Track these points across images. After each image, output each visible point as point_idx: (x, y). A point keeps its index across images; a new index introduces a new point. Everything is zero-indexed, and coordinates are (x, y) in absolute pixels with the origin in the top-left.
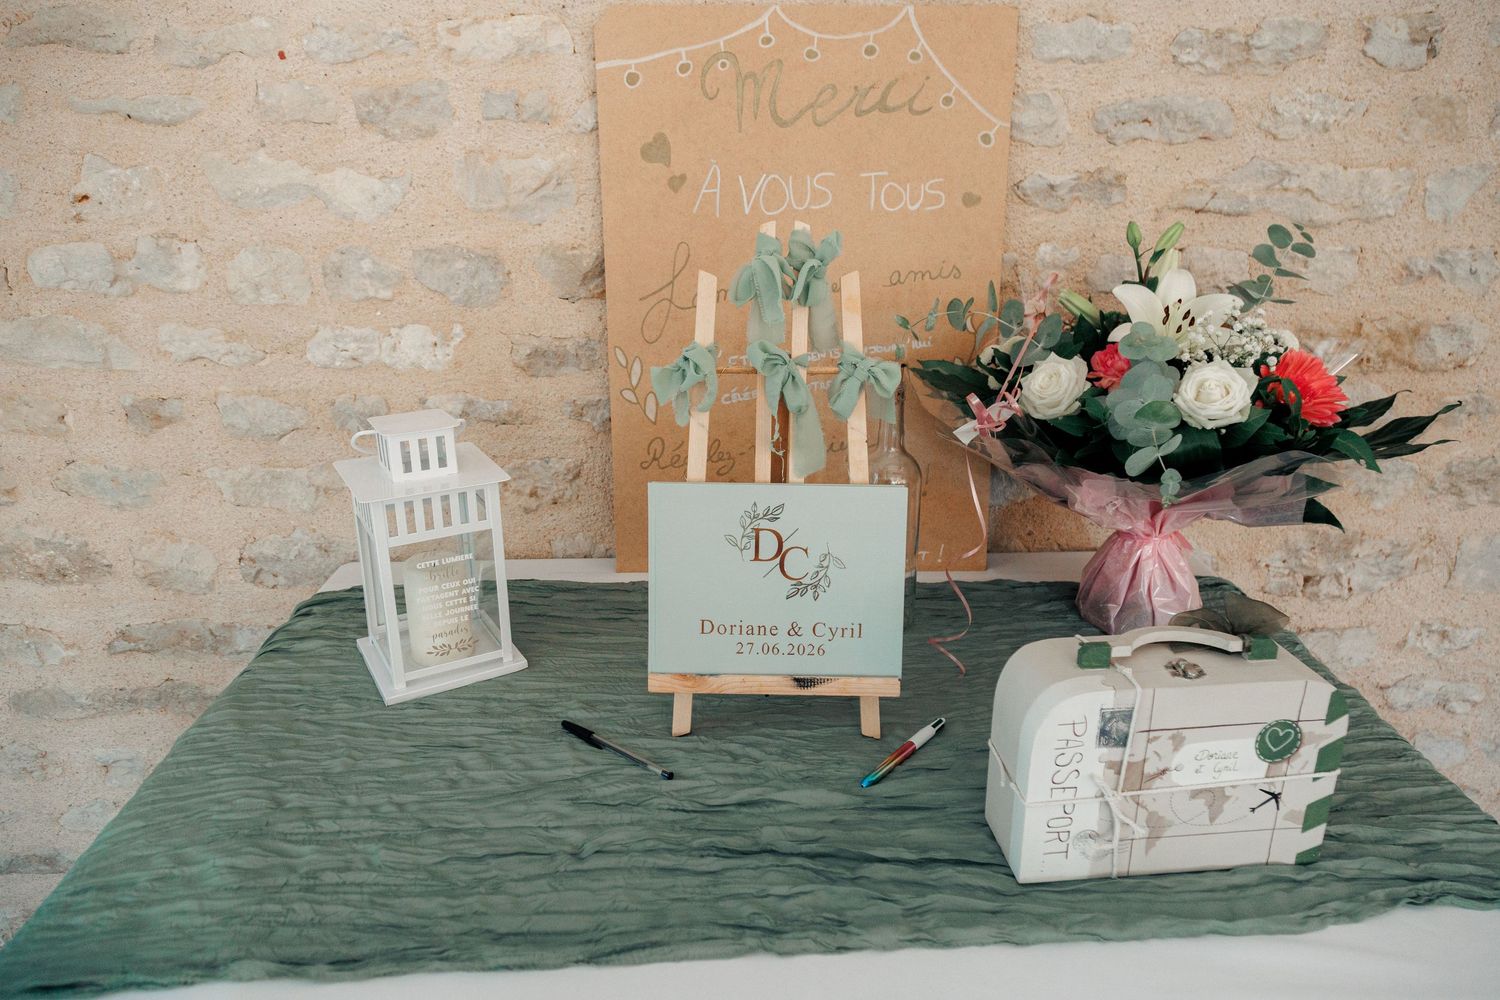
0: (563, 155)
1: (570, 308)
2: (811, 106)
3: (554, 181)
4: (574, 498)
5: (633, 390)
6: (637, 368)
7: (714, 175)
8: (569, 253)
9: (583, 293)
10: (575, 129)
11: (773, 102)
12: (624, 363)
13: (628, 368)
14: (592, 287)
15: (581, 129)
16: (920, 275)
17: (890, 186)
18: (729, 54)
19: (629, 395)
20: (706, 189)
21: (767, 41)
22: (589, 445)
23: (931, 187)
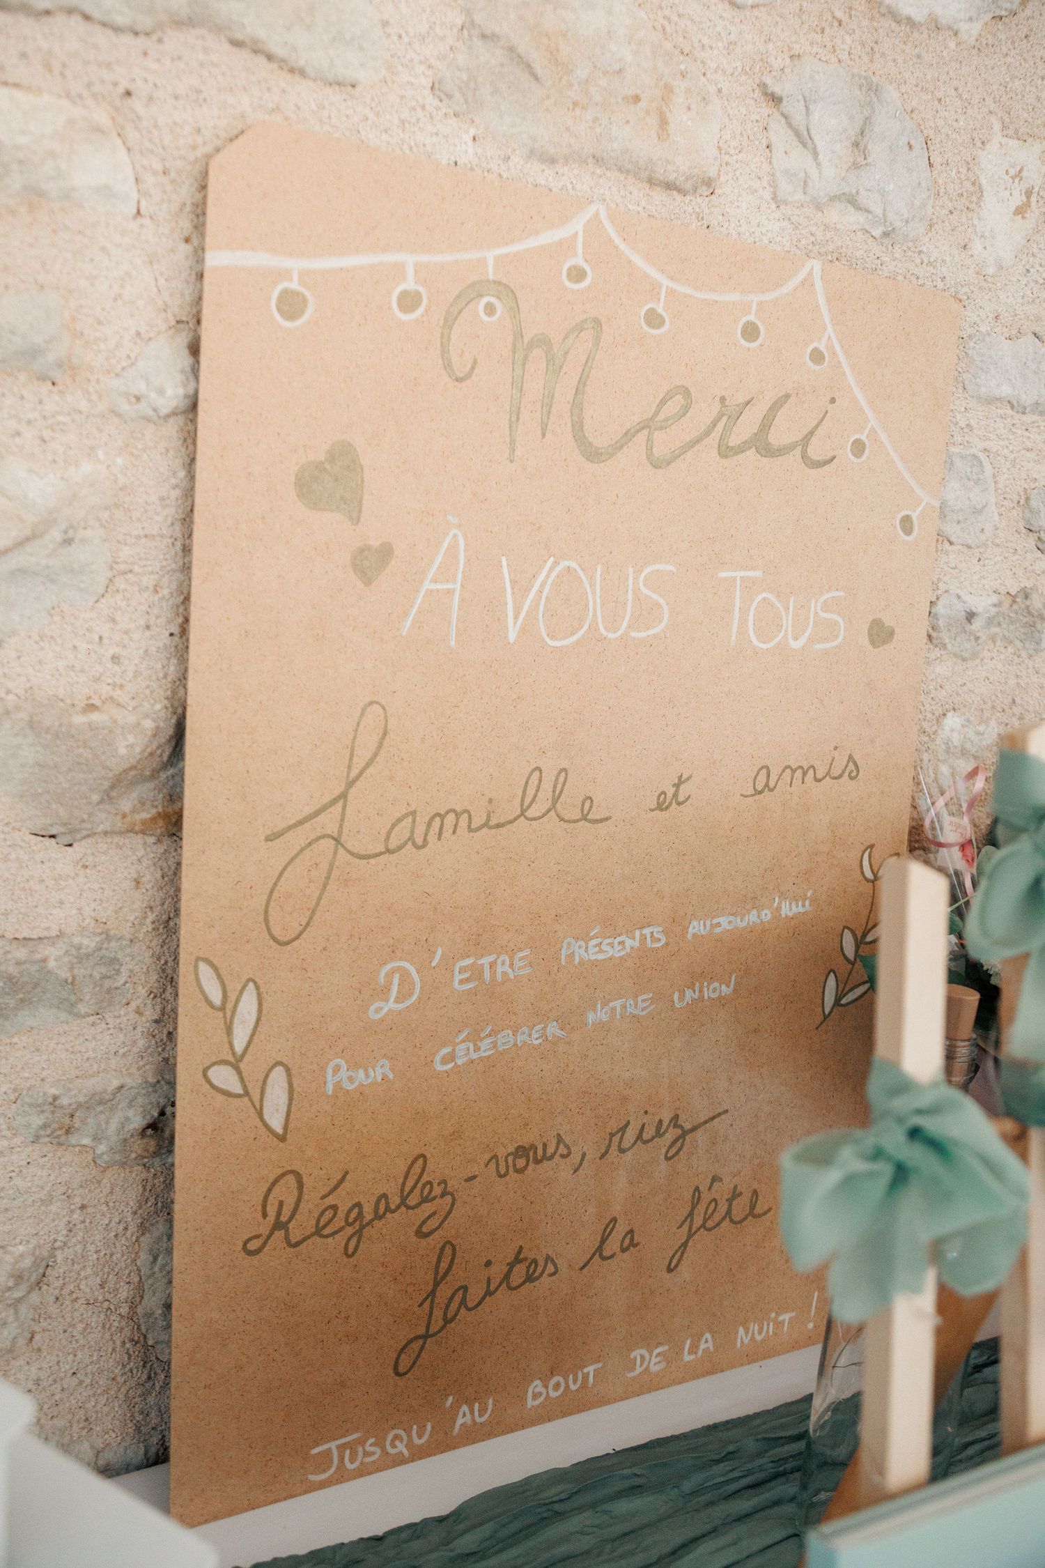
0: (86, 468)
1: (61, 859)
2: (645, 425)
3: (56, 534)
4: (21, 1342)
5: (235, 1063)
6: (248, 1007)
7: (452, 550)
8: (79, 719)
9: (104, 821)
10: (125, 407)
11: (577, 406)
12: (216, 998)
13: (227, 1010)
14: (126, 805)
15: (144, 407)
16: (799, 773)
17: (764, 599)
18: (503, 289)
19: (224, 1077)
20: (435, 581)
21: (577, 274)
22: (78, 1201)
23: (825, 607)
